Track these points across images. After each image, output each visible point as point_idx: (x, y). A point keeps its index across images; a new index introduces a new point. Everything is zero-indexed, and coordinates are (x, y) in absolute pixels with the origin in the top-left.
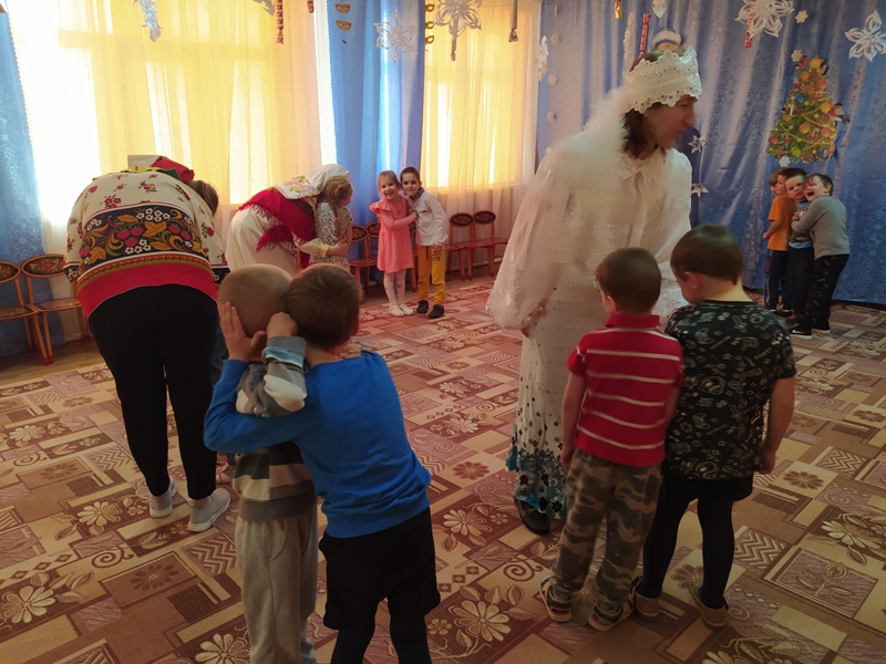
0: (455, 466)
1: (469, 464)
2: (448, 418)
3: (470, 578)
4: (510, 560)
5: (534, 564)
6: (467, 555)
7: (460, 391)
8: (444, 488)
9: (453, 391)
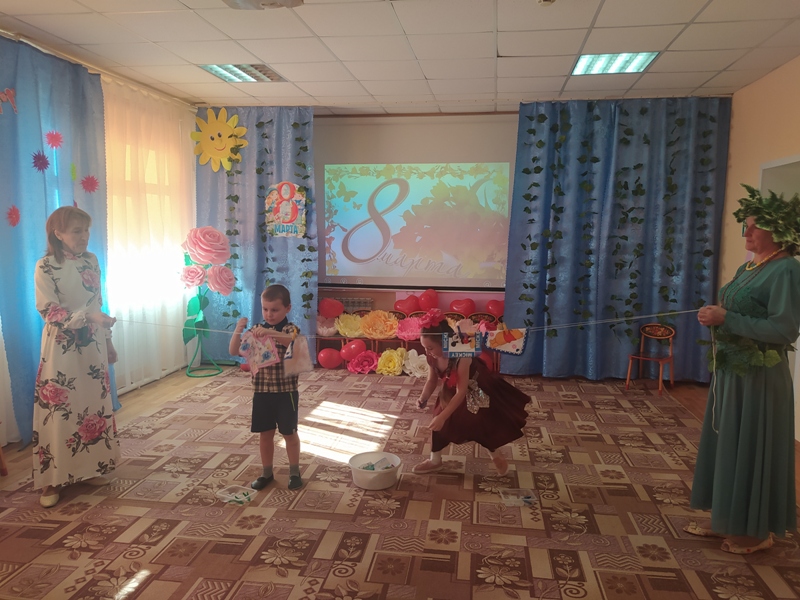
0: (236, 523)
1: (244, 518)
2: (195, 491)
3: (317, 588)
4: (332, 567)
5: (349, 564)
6: (300, 575)
7: (186, 468)
8: (243, 541)
9: (180, 470)
